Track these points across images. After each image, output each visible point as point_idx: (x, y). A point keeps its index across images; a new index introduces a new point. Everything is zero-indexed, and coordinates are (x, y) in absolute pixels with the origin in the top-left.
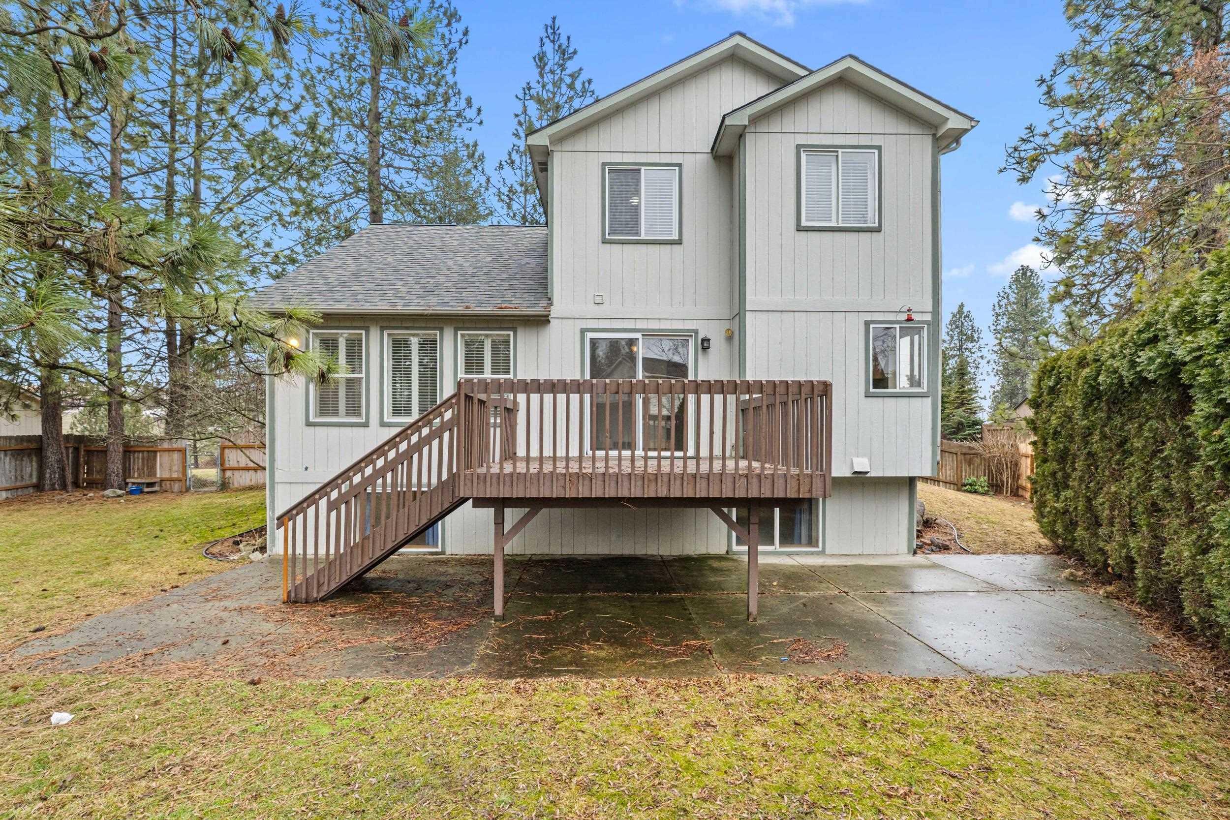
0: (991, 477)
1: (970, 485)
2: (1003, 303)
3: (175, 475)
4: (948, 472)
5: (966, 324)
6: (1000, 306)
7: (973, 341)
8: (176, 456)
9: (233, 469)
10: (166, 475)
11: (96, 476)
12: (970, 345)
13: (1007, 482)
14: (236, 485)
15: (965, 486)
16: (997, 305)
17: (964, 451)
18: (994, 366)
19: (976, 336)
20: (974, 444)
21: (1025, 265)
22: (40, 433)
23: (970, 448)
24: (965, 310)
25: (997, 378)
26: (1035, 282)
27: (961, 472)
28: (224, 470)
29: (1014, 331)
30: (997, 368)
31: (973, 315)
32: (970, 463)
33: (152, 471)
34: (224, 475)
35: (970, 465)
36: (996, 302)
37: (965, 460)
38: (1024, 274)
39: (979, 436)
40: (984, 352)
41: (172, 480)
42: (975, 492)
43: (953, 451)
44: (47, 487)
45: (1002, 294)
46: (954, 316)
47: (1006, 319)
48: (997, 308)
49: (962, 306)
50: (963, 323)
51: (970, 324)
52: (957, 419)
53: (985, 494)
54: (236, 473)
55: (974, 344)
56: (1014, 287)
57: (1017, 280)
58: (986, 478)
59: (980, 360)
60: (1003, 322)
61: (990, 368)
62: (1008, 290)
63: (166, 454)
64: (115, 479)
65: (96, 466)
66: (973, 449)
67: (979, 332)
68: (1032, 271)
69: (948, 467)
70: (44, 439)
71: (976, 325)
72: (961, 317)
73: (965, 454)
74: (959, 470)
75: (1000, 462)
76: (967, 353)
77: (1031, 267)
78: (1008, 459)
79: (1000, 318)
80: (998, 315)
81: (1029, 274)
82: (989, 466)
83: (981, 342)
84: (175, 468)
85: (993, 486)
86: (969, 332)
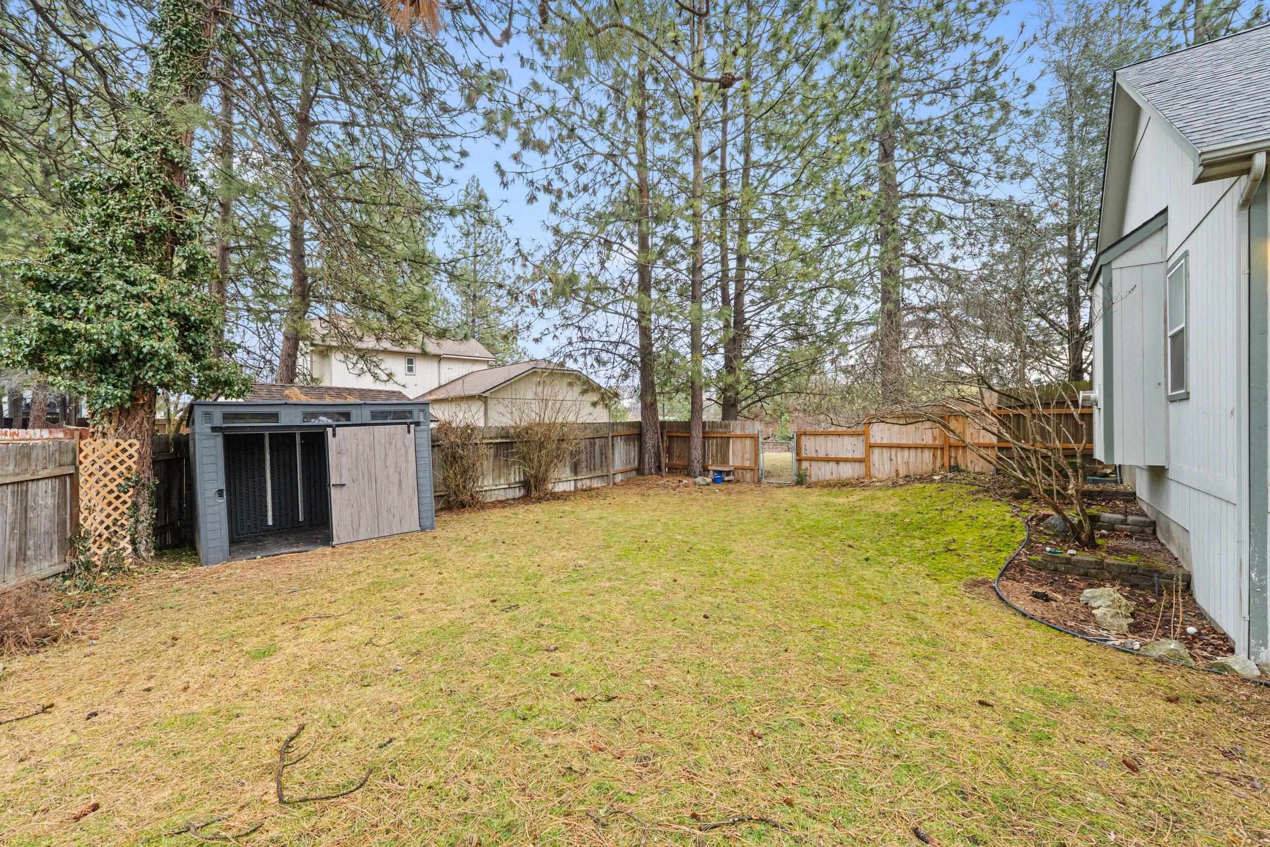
3: (747, 464)
8: (748, 442)
9: (811, 459)
10: (738, 464)
11: (676, 462)
14: (814, 479)
22: (639, 419)
28: (799, 461)
33: (725, 461)
34: (800, 465)
41: (743, 469)
44: (646, 471)
54: (814, 464)
63: (738, 441)
64: (697, 467)
65: (676, 451)
70: (644, 425)
84: (747, 456)
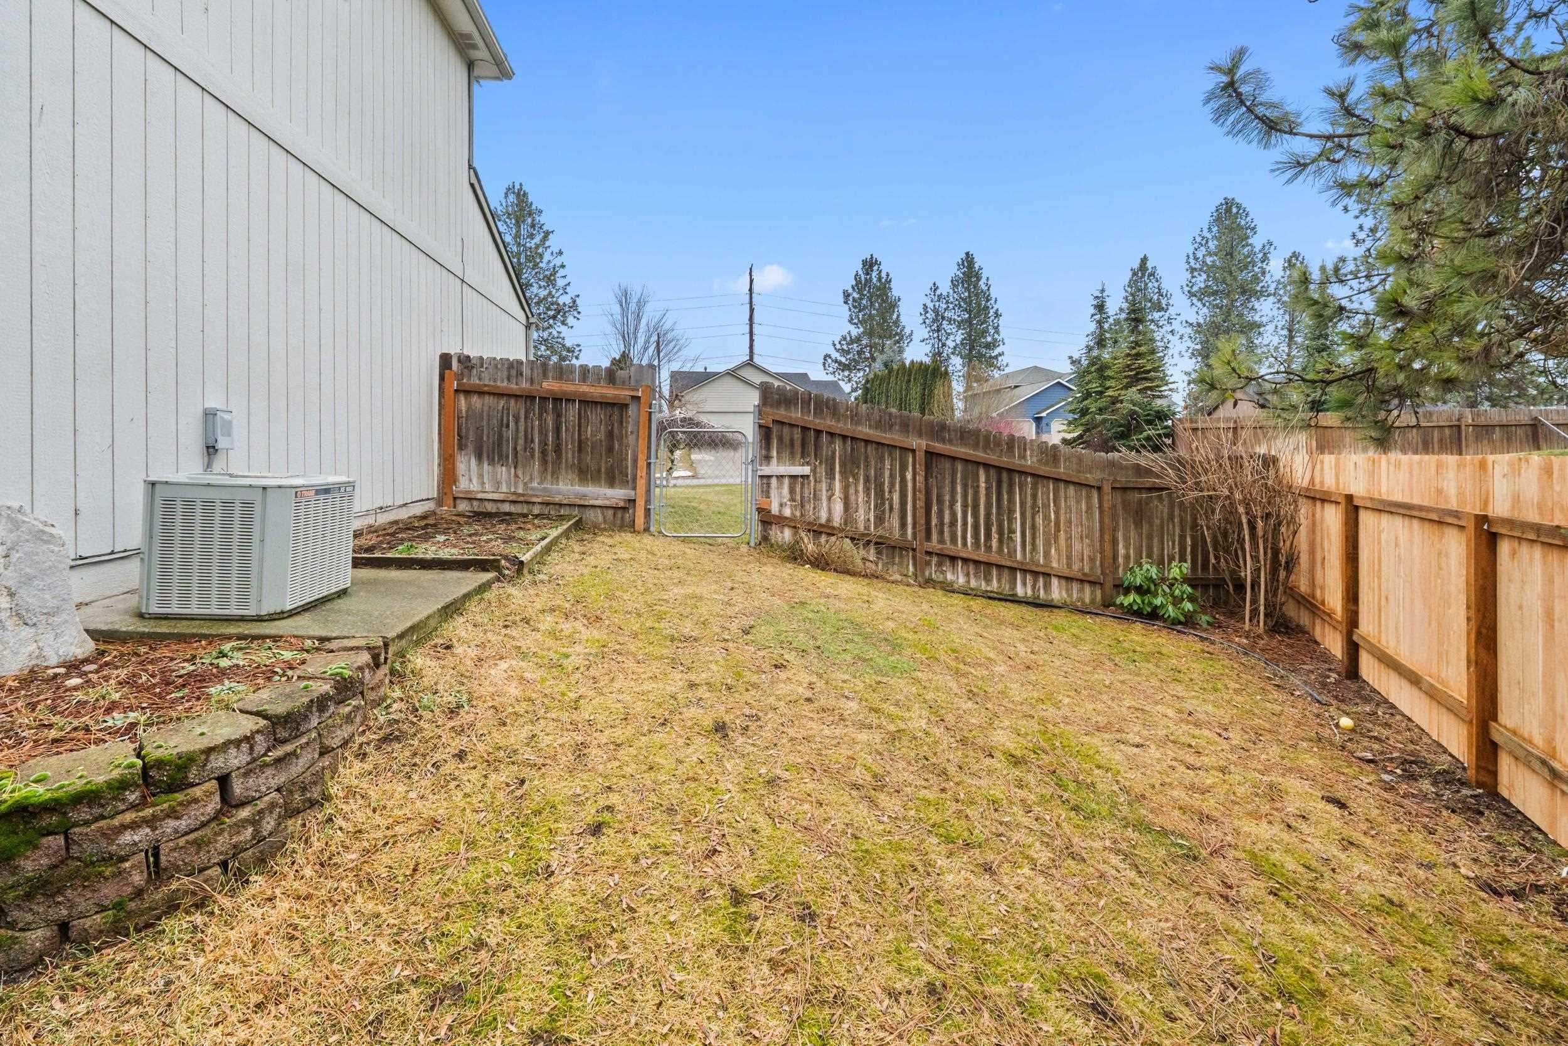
0: (1200, 560)
1: (1139, 590)
2: (1200, 254)
4: (1077, 546)
5: (1150, 285)
6: (1196, 259)
7: (1160, 309)
12: (1156, 315)
13: (1255, 584)
15: (1127, 591)
16: (1191, 256)
17: (1122, 479)
18: (1189, 343)
19: (1164, 302)
20: (1148, 459)
21: (1230, 197)
23: (1139, 470)
24: (1149, 265)
25: (1194, 360)
26: (1243, 223)
27: (1114, 542)
29: (1215, 293)
30: (1193, 346)
31: (1160, 272)
32: (1139, 515)
35: (1138, 524)
36: (1191, 251)
37: (1126, 505)
38: (1228, 210)
39: (1169, 441)
40: (1176, 325)
42: (1153, 616)
43: (1090, 478)
45: (1198, 239)
46: (1135, 274)
47: (1204, 276)
48: (1192, 262)
49: (1144, 260)
50: (1146, 284)
51: (1156, 285)
52: (1126, 407)
53: (1187, 623)
55: (1162, 313)
56: (1215, 229)
57: (1218, 220)
58: (1186, 567)
59: (1169, 336)
60: (1201, 281)
61: (1183, 348)
62: (1206, 234)
66: (1148, 472)
67: (1168, 296)
68: (1239, 207)
69: (1075, 531)
71: (1165, 286)
72: (1143, 275)
73: (1125, 489)
74: (1108, 538)
75: (1230, 512)
76: (1152, 327)
77: (1237, 200)
78: (1257, 510)
79: (1196, 274)
80: (1193, 270)
81: (1234, 210)
82: (1195, 525)
83: (1172, 311)
85: (1205, 587)
86: (1155, 297)
